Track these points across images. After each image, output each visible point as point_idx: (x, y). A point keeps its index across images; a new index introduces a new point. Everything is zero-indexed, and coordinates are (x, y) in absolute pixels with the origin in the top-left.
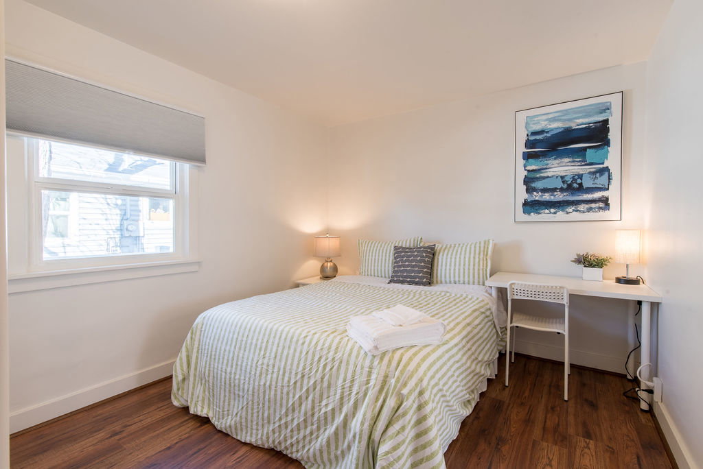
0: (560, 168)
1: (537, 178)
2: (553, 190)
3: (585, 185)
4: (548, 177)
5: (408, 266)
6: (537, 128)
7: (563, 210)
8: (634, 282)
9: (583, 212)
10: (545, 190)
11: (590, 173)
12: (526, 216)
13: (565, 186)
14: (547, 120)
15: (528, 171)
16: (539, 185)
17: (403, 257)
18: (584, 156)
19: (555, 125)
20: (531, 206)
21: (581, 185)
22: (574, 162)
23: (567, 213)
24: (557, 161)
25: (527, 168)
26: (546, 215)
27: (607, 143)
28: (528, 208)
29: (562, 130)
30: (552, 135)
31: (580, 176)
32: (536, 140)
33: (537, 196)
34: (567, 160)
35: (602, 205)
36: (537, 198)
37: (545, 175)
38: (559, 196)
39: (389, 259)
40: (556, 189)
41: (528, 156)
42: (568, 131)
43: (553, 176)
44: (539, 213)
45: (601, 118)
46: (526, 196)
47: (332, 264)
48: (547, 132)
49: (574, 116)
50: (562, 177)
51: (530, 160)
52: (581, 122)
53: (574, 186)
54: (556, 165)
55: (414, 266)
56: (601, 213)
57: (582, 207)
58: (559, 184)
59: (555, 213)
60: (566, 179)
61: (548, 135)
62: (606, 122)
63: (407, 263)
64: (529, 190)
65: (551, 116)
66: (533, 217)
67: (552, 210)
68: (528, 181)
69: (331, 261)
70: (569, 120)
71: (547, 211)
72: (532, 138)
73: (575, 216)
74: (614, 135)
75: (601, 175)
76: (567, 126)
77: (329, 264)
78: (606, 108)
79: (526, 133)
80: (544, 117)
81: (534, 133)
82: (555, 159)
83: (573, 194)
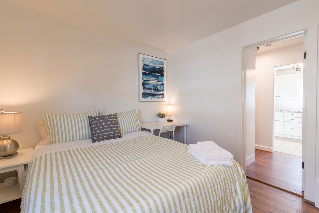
0: (153, 81)
1: (146, 84)
2: (151, 89)
3: (159, 89)
4: (150, 84)
5: (108, 128)
6: (146, 63)
7: (154, 97)
8: (171, 121)
9: (158, 98)
10: (149, 89)
11: (160, 85)
12: (143, 98)
13: (154, 88)
14: (149, 61)
15: (144, 80)
16: (147, 86)
17: (102, 122)
18: (158, 78)
19: (151, 64)
20: (145, 95)
21: (158, 88)
22: (156, 80)
23: (155, 98)
24: (152, 78)
25: (144, 79)
26: (149, 99)
27: (163, 76)
28: (144, 95)
29: (153, 67)
30: (151, 68)
31: (158, 85)
32: (146, 68)
33: (147, 91)
34: (154, 79)
35: (162, 96)
36: (146, 92)
37: (149, 83)
38: (153, 92)
39: (85, 126)
40: (152, 89)
41: (144, 74)
42: (154, 68)
43: (151, 84)
44: (147, 98)
45: (162, 66)
46: (143, 90)
47: (9, 141)
48: (149, 66)
49: (156, 63)
50: (153, 85)
51: (144, 76)
52: (158, 66)
53: (156, 89)
54: (151, 80)
55: (112, 127)
56: (162, 99)
57: (158, 96)
58: (153, 88)
59: (151, 98)
60: (155, 86)
61: (150, 67)
62: (163, 68)
63: (107, 126)
64: (144, 88)
65: (150, 60)
66: (146, 99)
67: (151, 97)
68: (144, 84)
69: (9, 138)
70: (155, 64)
71: (149, 97)
72: (145, 67)
73: (157, 99)
74: (164, 73)
75: (162, 86)
76: (154, 66)
77: (5, 142)
78: (163, 64)
79: (143, 64)
80: (148, 60)
81: (145, 65)
82: (151, 77)
83: (156, 92)
